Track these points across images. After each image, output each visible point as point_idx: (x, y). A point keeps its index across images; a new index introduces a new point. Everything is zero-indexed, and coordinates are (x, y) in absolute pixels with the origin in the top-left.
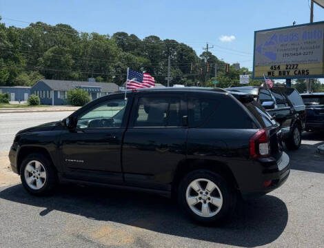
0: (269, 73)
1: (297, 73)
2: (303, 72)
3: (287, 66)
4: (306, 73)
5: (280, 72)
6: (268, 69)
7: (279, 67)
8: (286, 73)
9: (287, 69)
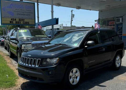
0: (11, 22)
1: (24, 23)
2: (27, 22)
3: (19, 19)
4: (28, 23)
5: (16, 22)
6: (10, 20)
7: (15, 20)
8: (19, 23)
9: (19, 21)
